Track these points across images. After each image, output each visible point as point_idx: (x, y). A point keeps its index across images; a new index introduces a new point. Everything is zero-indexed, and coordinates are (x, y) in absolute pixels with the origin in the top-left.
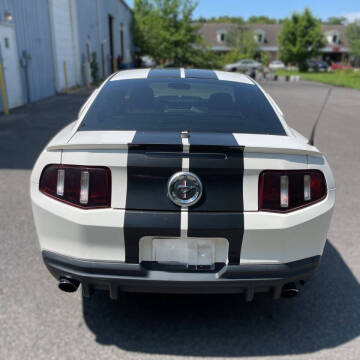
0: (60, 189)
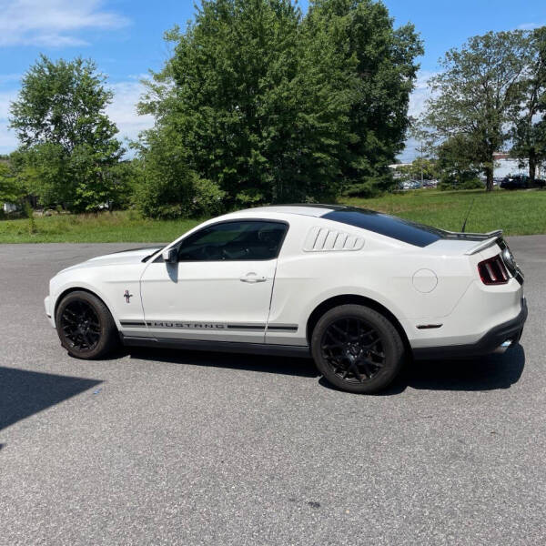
0: (492, 278)
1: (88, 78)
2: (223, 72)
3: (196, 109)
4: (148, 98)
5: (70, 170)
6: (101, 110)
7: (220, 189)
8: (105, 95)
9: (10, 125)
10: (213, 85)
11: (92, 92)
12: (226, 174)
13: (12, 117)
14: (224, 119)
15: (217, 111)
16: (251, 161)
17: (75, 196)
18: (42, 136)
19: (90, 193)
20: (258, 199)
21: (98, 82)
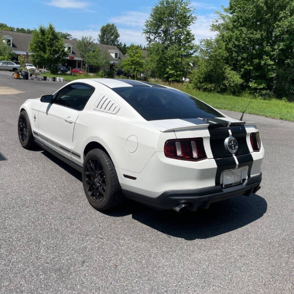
0: (179, 153)
1: (185, 8)
2: (257, 7)
3: (237, 28)
4: (217, 21)
5: (166, 59)
6: (188, 27)
7: (240, 78)
8: (193, 18)
9: (143, 32)
10: (250, 14)
11: (185, 16)
12: (246, 69)
13: (145, 28)
14: (251, 36)
15: (248, 30)
16: (263, 62)
17: (164, 72)
18: (157, 39)
19: (173, 72)
20: (262, 87)
21: (190, 11)
